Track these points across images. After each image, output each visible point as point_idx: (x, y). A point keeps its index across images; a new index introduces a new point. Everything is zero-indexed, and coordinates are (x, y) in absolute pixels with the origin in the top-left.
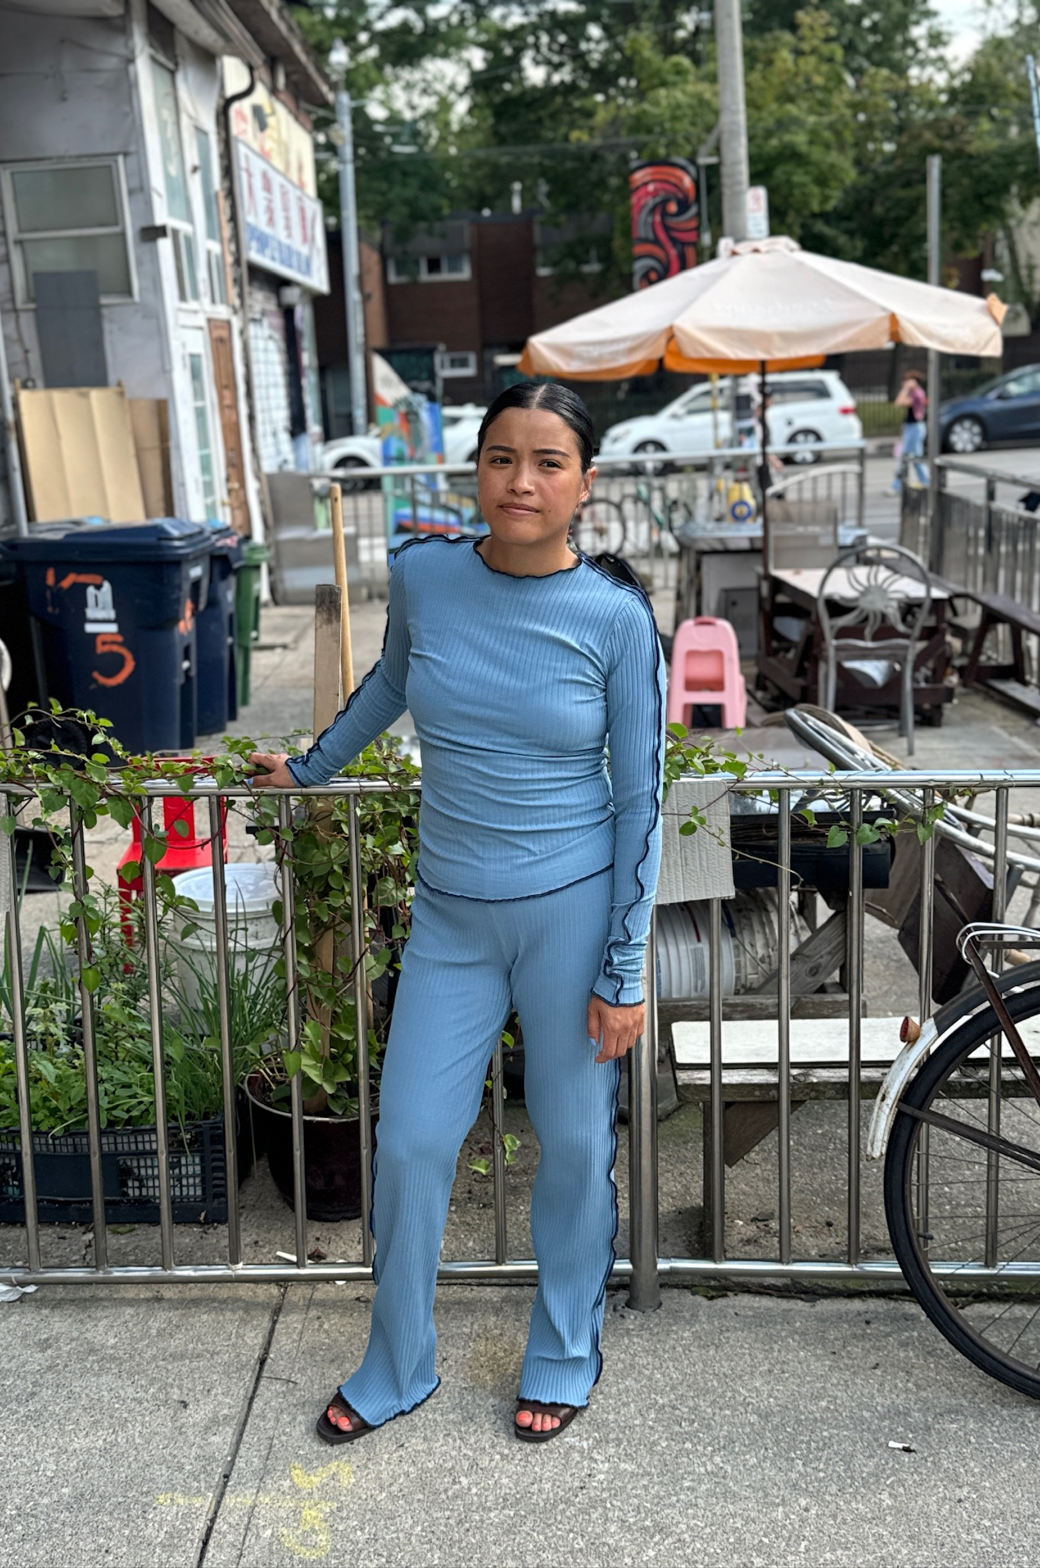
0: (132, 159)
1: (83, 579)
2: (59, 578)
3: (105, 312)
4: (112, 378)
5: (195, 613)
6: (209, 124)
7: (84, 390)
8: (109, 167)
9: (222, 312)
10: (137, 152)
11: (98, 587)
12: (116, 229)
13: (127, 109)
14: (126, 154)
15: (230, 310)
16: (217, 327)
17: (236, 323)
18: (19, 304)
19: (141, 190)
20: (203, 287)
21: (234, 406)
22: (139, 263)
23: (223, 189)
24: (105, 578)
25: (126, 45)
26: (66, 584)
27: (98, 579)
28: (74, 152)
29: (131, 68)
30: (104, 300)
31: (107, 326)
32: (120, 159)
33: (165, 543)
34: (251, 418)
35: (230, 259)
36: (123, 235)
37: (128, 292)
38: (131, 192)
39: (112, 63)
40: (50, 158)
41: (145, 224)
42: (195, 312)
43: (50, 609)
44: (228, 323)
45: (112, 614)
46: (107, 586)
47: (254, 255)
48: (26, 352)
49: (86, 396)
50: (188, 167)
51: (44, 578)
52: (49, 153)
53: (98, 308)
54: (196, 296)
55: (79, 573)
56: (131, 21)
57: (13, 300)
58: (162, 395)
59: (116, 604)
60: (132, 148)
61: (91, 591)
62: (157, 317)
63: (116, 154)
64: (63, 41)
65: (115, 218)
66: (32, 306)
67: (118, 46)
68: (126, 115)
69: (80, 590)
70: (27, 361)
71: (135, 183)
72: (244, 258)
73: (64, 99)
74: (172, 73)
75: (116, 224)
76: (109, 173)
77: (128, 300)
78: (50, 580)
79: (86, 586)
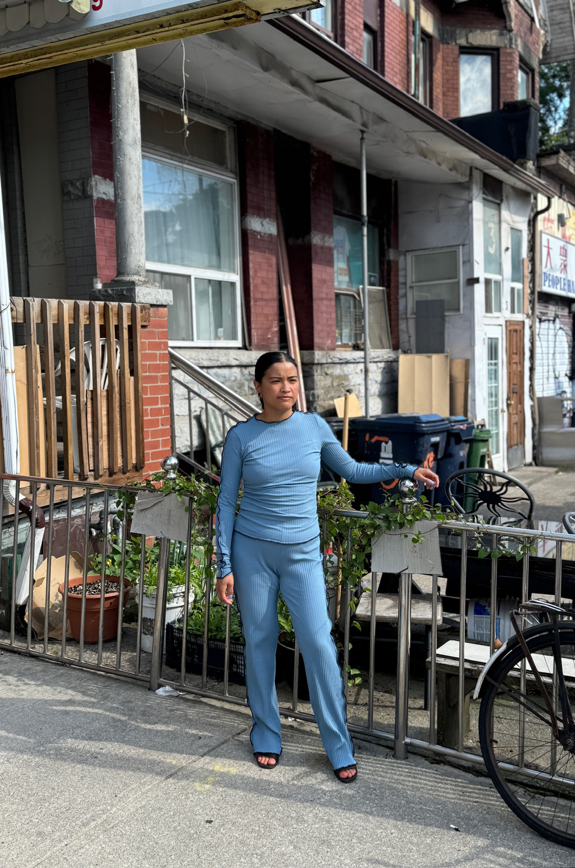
0: (466, 247)
1: (381, 438)
2: (371, 438)
3: (447, 319)
4: (447, 349)
5: (435, 459)
6: (524, 227)
7: (430, 354)
8: (456, 251)
9: (518, 317)
10: (469, 244)
11: (387, 443)
12: (456, 280)
13: (466, 224)
14: (463, 245)
15: (525, 316)
16: (510, 325)
17: (528, 323)
18: (409, 316)
19: (469, 261)
20: (504, 306)
21: (521, 363)
22: (464, 295)
23: (528, 257)
24: (390, 439)
25: (469, 195)
26: (373, 440)
27: (386, 439)
28: (440, 245)
29: (470, 205)
30: (446, 314)
31: (447, 325)
32: (461, 247)
33: (417, 424)
34: (532, 369)
35: (528, 291)
36: (458, 282)
37: (458, 310)
38: (464, 262)
39: (463, 203)
40: (429, 249)
41: (468, 277)
42: (498, 318)
43: (366, 452)
44: (523, 322)
45: (391, 456)
46: (390, 443)
47: (547, 289)
48: (410, 337)
49: (430, 357)
50: (503, 248)
51: (365, 438)
52: (429, 246)
53: (443, 317)
54: (499, 309)
55: (379, 436)
56: (472, 183)
57: (406, 314)
58: (468, 356)
59: (394, 452)
60: (467, 242)
61: (383, 444)
62: (470, 321)
63: (459, 245)
64: (440, 195)
65: (455, 275)
66: (414, 316)
67: (465, 195)
68: (466, 227)
69: (379, 443)
70: (409, 341)
71: (466, 258)
72: (538, 289)
73: (438, 221)
74: (499, 205)
75: (456, 278)
76: (455, 254)
77: (458, 313)
78: (367, 438)
79: (381, 442)
